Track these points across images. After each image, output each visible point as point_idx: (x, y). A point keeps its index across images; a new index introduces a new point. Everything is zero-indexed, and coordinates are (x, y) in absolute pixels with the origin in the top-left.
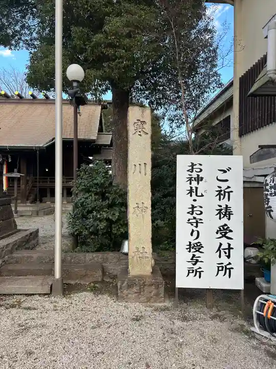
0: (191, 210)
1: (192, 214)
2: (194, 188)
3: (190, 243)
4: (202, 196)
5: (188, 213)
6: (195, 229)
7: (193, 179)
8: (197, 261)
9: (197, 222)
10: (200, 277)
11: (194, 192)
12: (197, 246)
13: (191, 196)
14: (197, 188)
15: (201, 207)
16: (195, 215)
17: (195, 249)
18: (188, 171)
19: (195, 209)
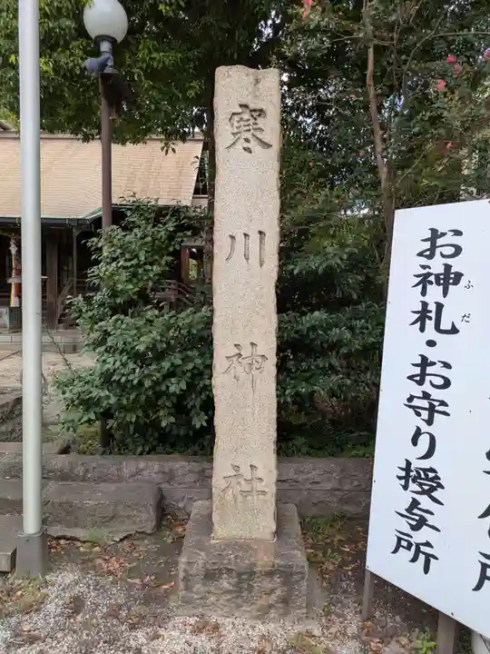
0: (418, 371)
1: (421, 383)
2: (432, 307)
3: (409, 464)
4: (454, 330)
5: (411, 378)
6: (424, 428)
7: (432, 278)
8: (421, 523)
9: (432, 410)
10: (426, 570)
11: (430, 318)
12: (427, 478)
13: (422, 329)
14: (440, 307)
15: (447, 366)
16: (427, 387)
17: (420, 485)
18: (420, 254)
19: (429, 370)
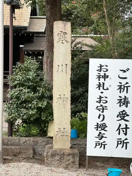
0: (99, 100)
1: (100, 103)
2: (102, 84)
3: (98, 124)
4: (108, 89)
5: (97, 102)
6: (101, 114)
7: (101, 77)
8: (102, 137)
9: (103, 109)
10: (104, 148)
11: (101, 86)
12: (103, 126)
13: (99, 89)
14: (104, 84)
15: (106, 98)
17: (101, 128)
18: (97, 70)
19: (102, 99)
